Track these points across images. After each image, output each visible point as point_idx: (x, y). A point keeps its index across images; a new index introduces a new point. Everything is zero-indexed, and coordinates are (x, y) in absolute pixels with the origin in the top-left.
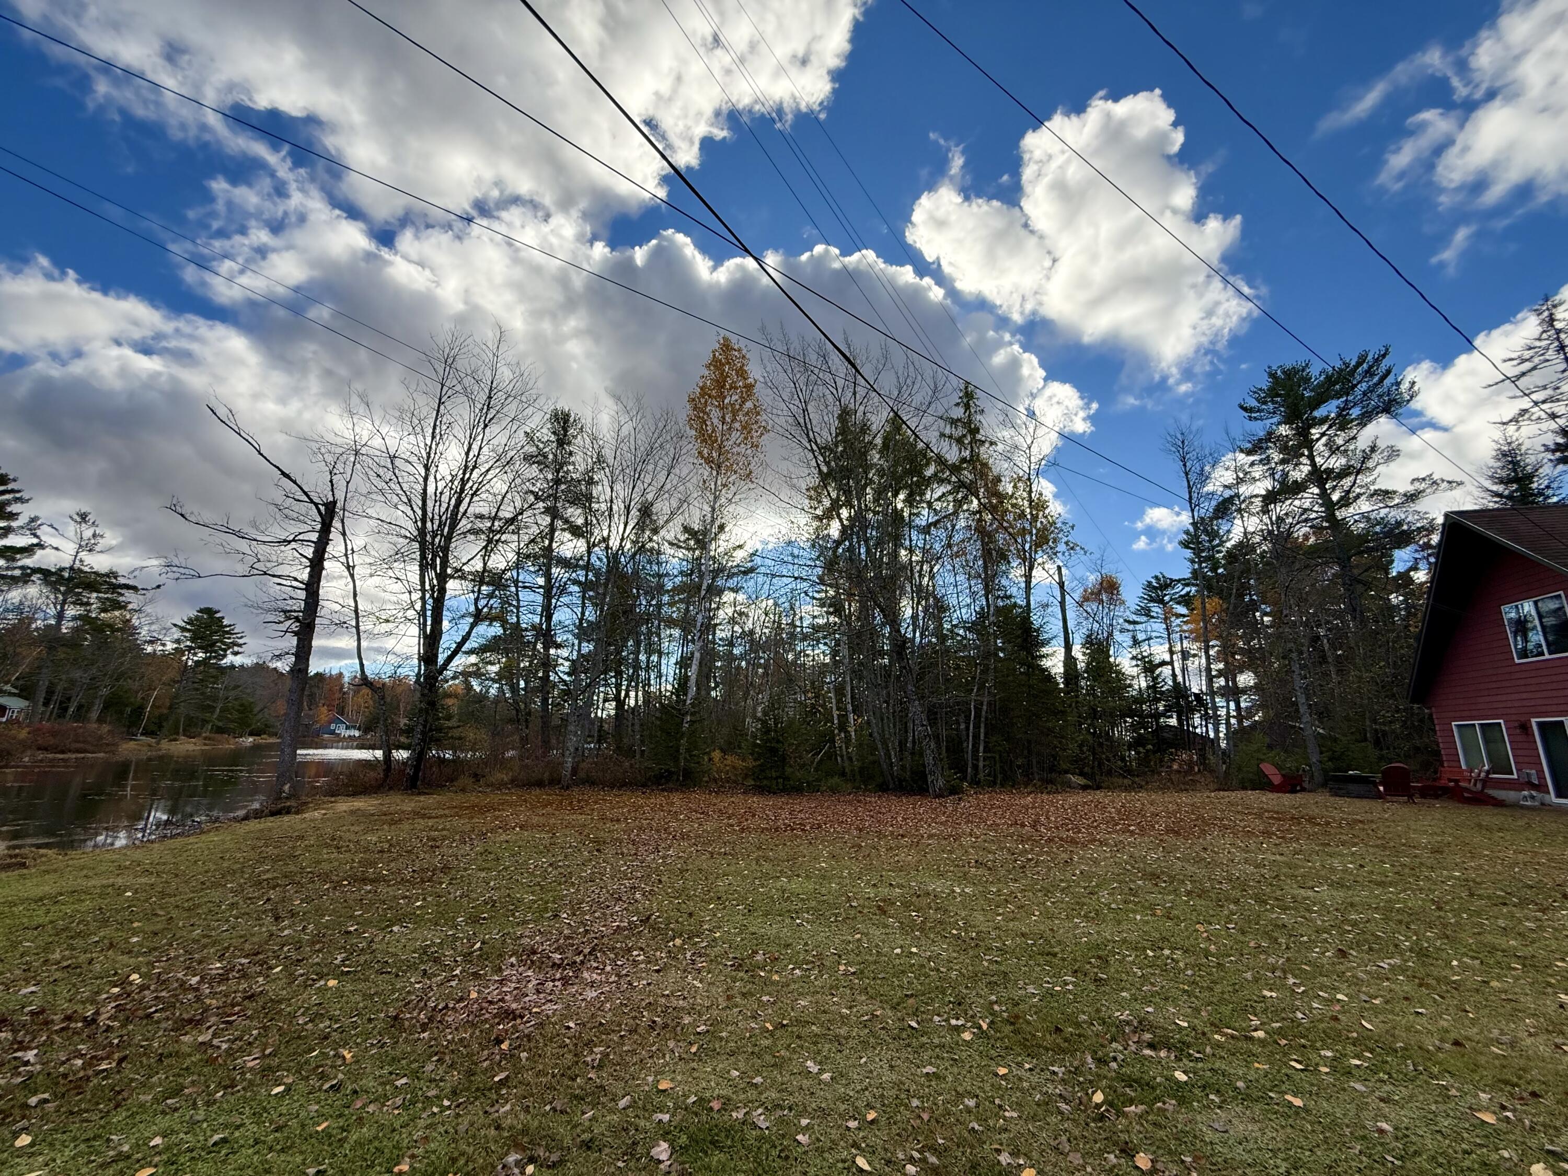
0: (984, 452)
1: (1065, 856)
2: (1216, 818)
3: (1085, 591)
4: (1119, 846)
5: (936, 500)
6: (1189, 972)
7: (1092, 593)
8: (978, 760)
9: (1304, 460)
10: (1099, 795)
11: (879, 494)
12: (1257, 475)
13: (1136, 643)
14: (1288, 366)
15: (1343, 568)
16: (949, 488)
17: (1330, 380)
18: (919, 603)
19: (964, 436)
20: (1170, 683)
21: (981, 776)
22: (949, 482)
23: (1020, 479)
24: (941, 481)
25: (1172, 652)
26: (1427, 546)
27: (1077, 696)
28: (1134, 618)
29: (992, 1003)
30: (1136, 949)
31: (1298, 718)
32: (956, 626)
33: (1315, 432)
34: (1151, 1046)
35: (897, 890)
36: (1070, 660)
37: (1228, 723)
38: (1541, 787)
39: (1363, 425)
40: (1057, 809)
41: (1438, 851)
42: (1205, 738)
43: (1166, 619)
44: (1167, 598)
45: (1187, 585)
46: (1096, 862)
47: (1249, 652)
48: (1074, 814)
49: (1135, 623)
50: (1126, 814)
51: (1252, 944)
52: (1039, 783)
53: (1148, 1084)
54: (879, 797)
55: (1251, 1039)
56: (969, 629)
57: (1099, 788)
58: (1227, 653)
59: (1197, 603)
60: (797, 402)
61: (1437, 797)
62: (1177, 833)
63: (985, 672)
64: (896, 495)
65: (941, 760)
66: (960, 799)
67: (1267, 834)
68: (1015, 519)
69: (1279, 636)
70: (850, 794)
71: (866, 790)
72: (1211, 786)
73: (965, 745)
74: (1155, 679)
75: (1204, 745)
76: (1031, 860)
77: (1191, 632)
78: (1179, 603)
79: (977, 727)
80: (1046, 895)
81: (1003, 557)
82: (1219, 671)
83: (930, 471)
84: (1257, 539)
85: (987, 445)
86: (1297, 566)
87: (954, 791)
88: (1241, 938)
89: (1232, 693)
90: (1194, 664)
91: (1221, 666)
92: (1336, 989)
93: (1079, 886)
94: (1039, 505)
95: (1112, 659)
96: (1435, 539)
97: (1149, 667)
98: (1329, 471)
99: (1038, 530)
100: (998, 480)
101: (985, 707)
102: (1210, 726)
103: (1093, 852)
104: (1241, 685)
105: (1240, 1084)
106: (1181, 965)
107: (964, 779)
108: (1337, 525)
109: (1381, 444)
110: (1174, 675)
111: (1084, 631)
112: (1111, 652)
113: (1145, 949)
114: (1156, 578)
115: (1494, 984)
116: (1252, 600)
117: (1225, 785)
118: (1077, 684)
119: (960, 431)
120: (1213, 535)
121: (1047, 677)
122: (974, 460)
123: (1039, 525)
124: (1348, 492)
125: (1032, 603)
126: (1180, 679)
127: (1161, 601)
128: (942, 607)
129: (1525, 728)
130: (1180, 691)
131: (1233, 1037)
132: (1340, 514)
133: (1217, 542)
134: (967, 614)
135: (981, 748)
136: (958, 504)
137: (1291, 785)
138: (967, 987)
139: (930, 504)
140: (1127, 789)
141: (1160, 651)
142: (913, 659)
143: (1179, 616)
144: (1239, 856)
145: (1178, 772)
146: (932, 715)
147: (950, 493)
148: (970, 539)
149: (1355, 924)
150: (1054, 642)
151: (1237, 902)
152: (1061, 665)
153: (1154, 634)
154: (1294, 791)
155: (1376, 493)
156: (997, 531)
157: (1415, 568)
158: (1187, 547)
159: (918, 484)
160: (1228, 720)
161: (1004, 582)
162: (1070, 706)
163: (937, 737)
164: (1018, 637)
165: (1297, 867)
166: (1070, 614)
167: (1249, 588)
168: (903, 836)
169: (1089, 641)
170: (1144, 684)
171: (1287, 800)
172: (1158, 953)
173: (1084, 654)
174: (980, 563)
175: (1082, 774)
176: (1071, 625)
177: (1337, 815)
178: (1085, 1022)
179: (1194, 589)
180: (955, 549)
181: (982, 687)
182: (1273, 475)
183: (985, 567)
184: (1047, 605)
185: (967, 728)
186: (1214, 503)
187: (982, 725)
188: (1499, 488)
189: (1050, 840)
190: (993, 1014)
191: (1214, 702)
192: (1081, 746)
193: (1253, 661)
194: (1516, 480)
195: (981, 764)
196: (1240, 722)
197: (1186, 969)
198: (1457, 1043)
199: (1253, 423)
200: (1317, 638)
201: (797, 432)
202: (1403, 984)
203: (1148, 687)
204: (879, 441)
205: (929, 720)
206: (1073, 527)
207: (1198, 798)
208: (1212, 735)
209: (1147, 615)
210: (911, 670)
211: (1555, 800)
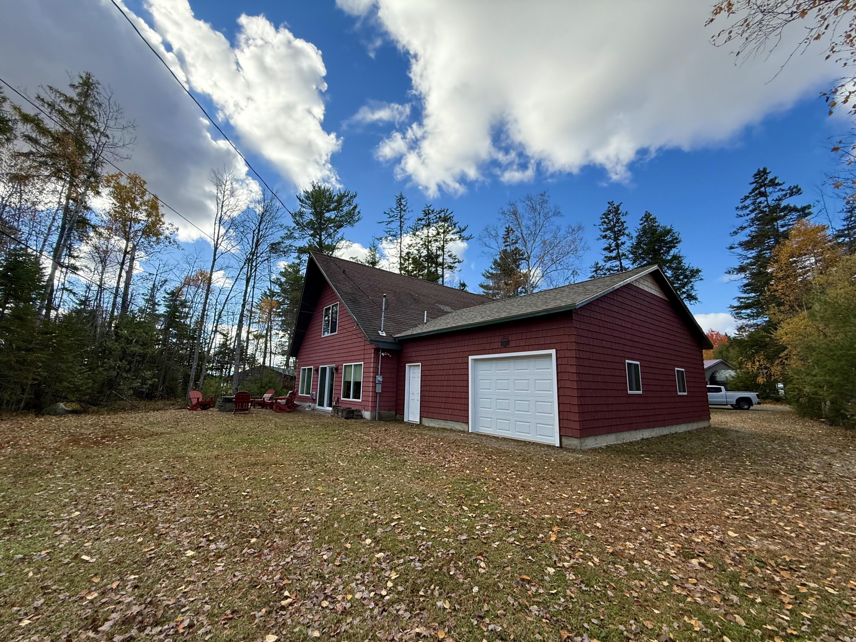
38: (314, 401)
129: (318, 370)
211: (318, 407)
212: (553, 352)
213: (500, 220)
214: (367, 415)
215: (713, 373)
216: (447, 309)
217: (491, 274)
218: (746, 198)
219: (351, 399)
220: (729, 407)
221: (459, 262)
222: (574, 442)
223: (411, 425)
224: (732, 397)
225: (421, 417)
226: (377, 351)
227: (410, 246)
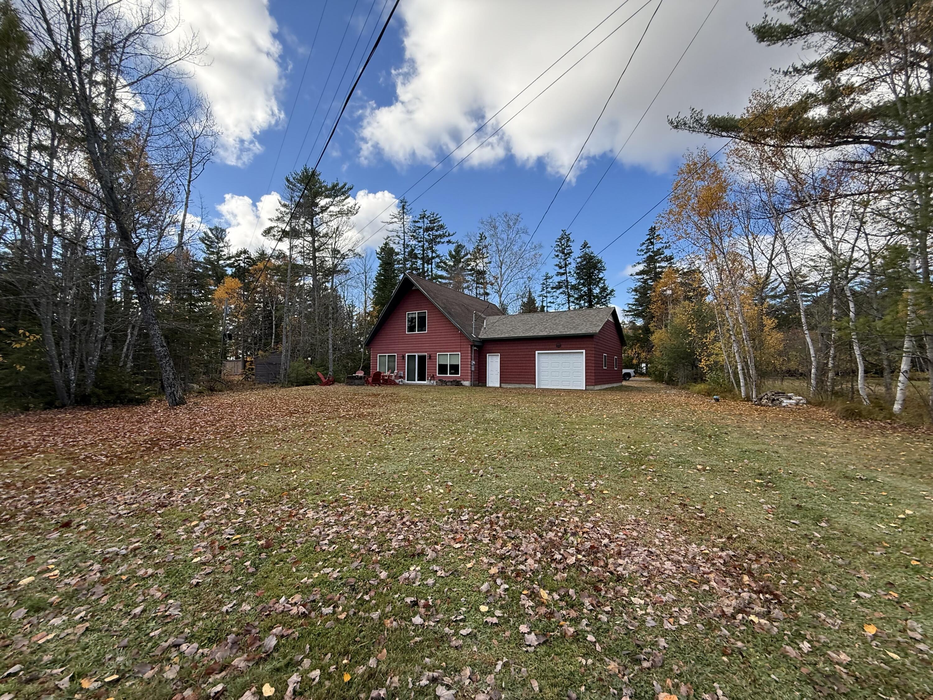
98: (319, 232)
108: (315, 258)
129: (404, 357)
137: (329, 382)
154: (330, 385)
212: (584, 351)
214: (465, 383)
218: (644, 244)
219: (448, 375)
223: (495, 388)
225: (500, 383)
226: (471, 346)
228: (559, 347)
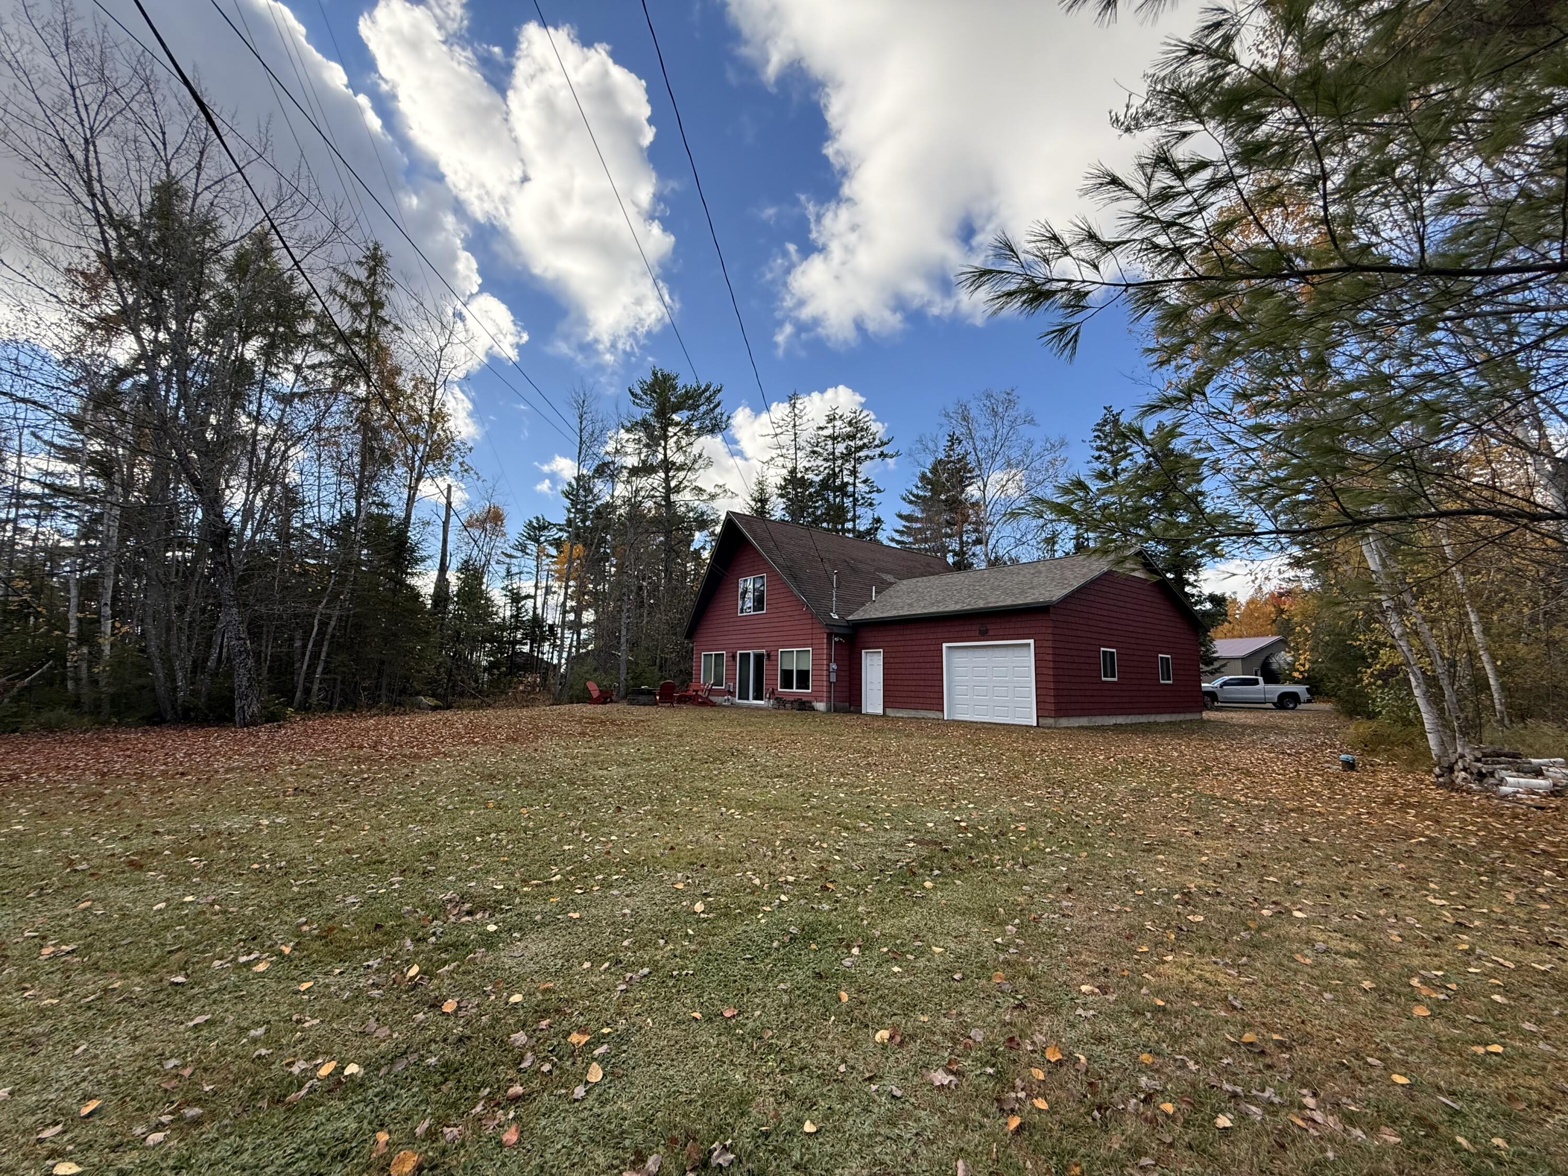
0: (385, 334)
1: (406, 771)
2: (547, 726)
3: (471, 516)
4: (463, 756)
5: (308, 367)
6: (510, 847)
7: (477, 520)
8: (312, 683)
9: (661, 449)
10: (448, 714)
11: (215, 329)
12: (629, 450)
13: (509, 574)
14: (666, 372)
15: (667, 537)
16: (330, 358)
17: (688, 395)
18: (258, 488)
19: (363, 305)
20: (531, 613)
21: (314, 700)
22: (332, 352)
23: (423, 380)
24: (322, 347)
25: (536, 587)
26: (712, 533)
27: (443, 619)
28: (510, 551)
29: (300, 925)
30: (466, 838)
31: (618, 649)
32: (310, 526)
33: (672, 430)
34: (470, 913)
35: (167, 837)
36: (442, 582)
37: (569, 652)
38: (732, 694)
39: (699, 435)
40: (403, 729)
41: (681, 736)
42: (549, 664)
43: (538, 557)
44: (542, 539)
45: (561, 530)
46: (437, 772)
47: (595, 594)
48: (420, 732)
49: (510, 556)
50: (472, 728)
51: (561, 815)
52: (385, 706)
53: (462, 944)
54: (147, 731)
55: (551, 883)
56: (329, 533)
57: (449, 707)
58: (581, 591)
59: (566, 547)
60: (74, 120)
61: (685, 702)
62: (515, 740)
63: (340, 582)
64: (245, 338)
65: (259, 682)
66: (280, 727)
67: (583, 734)
68: (409, 422)
69: (619, 582)
70: (86, 731)
71: (119, 724)
72: (547, 702)
73: (298, 665)
74: (518, 609)
75: (547, 669)
76: (366, 779)
77: (556, 571)
78: (551, 545)
79: (318, 644)
80: (380, 809)
81: (387, 459)
82: (572, 607)
83: (308, 327)
84: (619, 502)
85: (391, 327)
86: (640, 530)
87: (273, 718)
88: (554, 812)
89: (576, 626)
90: (552, 600)
91: (574, 604)
92: (611, 834)
93: (418, 795)
94: (438, 416)
95: (484, 587)
96: (718, 529)
97: (516, 598)
98: (674, 464)
99: (434, 442)
100: (397, 371)
101: (333, 623)
102: (556, 653)
103: (436, 763)
104: (584, 621)
105: (538, 917)
106: (504, 842)
107: (290, 705)
108: (670, 504)
109: (705, 455)
110: (535, 608)
111: (463, 555)
112: (485, 580)
113: (474, 836)
114: (537, 518)
115: (695, 809)
116: (605, 552)
117: (557, 702)
118: (446, 607)
119: (358, 296)
120: (589, 491)
121: (415, 595)
122: (370, 337)
123: (435, 437)
124: (681, 482)
125: (413, 517)
126: (539, 611)
127: (537, 541)
128: (294, 499)
129: (734, 657)
130: (537, 621)
131: (537, 886)
132: (674, 497)
133: (590, 498)
134: (329, 514)
135: (319, 670)
136: (340, 382)
137: (605, 698)
138: (266, 919)
139: (298, 369)
140: (475, 708)
141: (527, 587)
142: (237, 555)
143: (548, 556)
144: (561, 752)
145: (523, 692)
146: (255, 629)
147: (330, 365)
148: (348, 428)
149: (629, 788)
150: (429, 562)
151: (554, 786)
152: (433, 586)
153: (525, 569)
154: (605, 703)
155: (696, 488)
156: (386, 427)
157: (704, 548)
158: (567, 497)
159: (284, 338)
160: (570, 648)
161: (383, 487)
162: (435, 627)
163: (258, 656)
164: (390, 549)
165: (599, 755)
166: (451, 537)
167: (605, 541)
168: (183, 774)
169: (465, 567)
170: (508, 613)
171: (600, 708)
172: (486, 837)
173: (459, 578)
174: (356, 459)
175: (433, 696)
176: (450, 547)
177: (629, 717)
178: (408, 912)
179: (565, 535)
180: (325, 434)
181: (334, 597)
182: (640, 454)
183: (363, 465)
184: (428, 523)
185: (305, 646)
186: (597, 462)
187: (326, 643)
188: (753, 503)
189: (391, 758)
190: (301, 935)
191: (563, 633)
192: (437, 668)
193: (597, 600)
194: (761, 501)
195: (316, 687)
196: (577, 651)
197: (508, 844)
198: (672, 848)
199: (635, 407)
200: (640, 588)
201: (65, 170)
202: (650, 821)
203: (512, 616)
204: (229, 254)
205: (249, 634)
206: (470, 449)
207: (535, 712)
208: (555, 661)
209: (523, 551)
210: (232, 567)
211: (737, 701)
212: (1031, 641)
213: (941, 426)
214: (821, 706)
215: (1267, 658)
216: (890, 578)
217: (917, 496)
219: (794, 690)
220: (1270, 706)
221: (879, 491)
222: (1050, 721)
223: (875, 717)
224: (1272, 692)
225: (884, 707)
226: (830, 636)
227: (807, 470)
228: (984, 635)
